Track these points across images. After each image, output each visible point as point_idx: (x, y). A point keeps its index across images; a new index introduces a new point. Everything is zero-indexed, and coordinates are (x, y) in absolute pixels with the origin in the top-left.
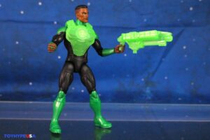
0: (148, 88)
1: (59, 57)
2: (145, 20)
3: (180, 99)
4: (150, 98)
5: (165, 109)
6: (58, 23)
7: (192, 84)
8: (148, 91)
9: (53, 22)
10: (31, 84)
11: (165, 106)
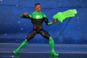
0: (61, 37)
1: (19, 22)
2: (60, 5)
3: (76, 42)
4: (62, 41)
5: (69, 47)
6: (18, 6)
7: (82, 35)
8: (61, 38)
9: (16, 6)
10: (6, 34)
11: (69, 46)
